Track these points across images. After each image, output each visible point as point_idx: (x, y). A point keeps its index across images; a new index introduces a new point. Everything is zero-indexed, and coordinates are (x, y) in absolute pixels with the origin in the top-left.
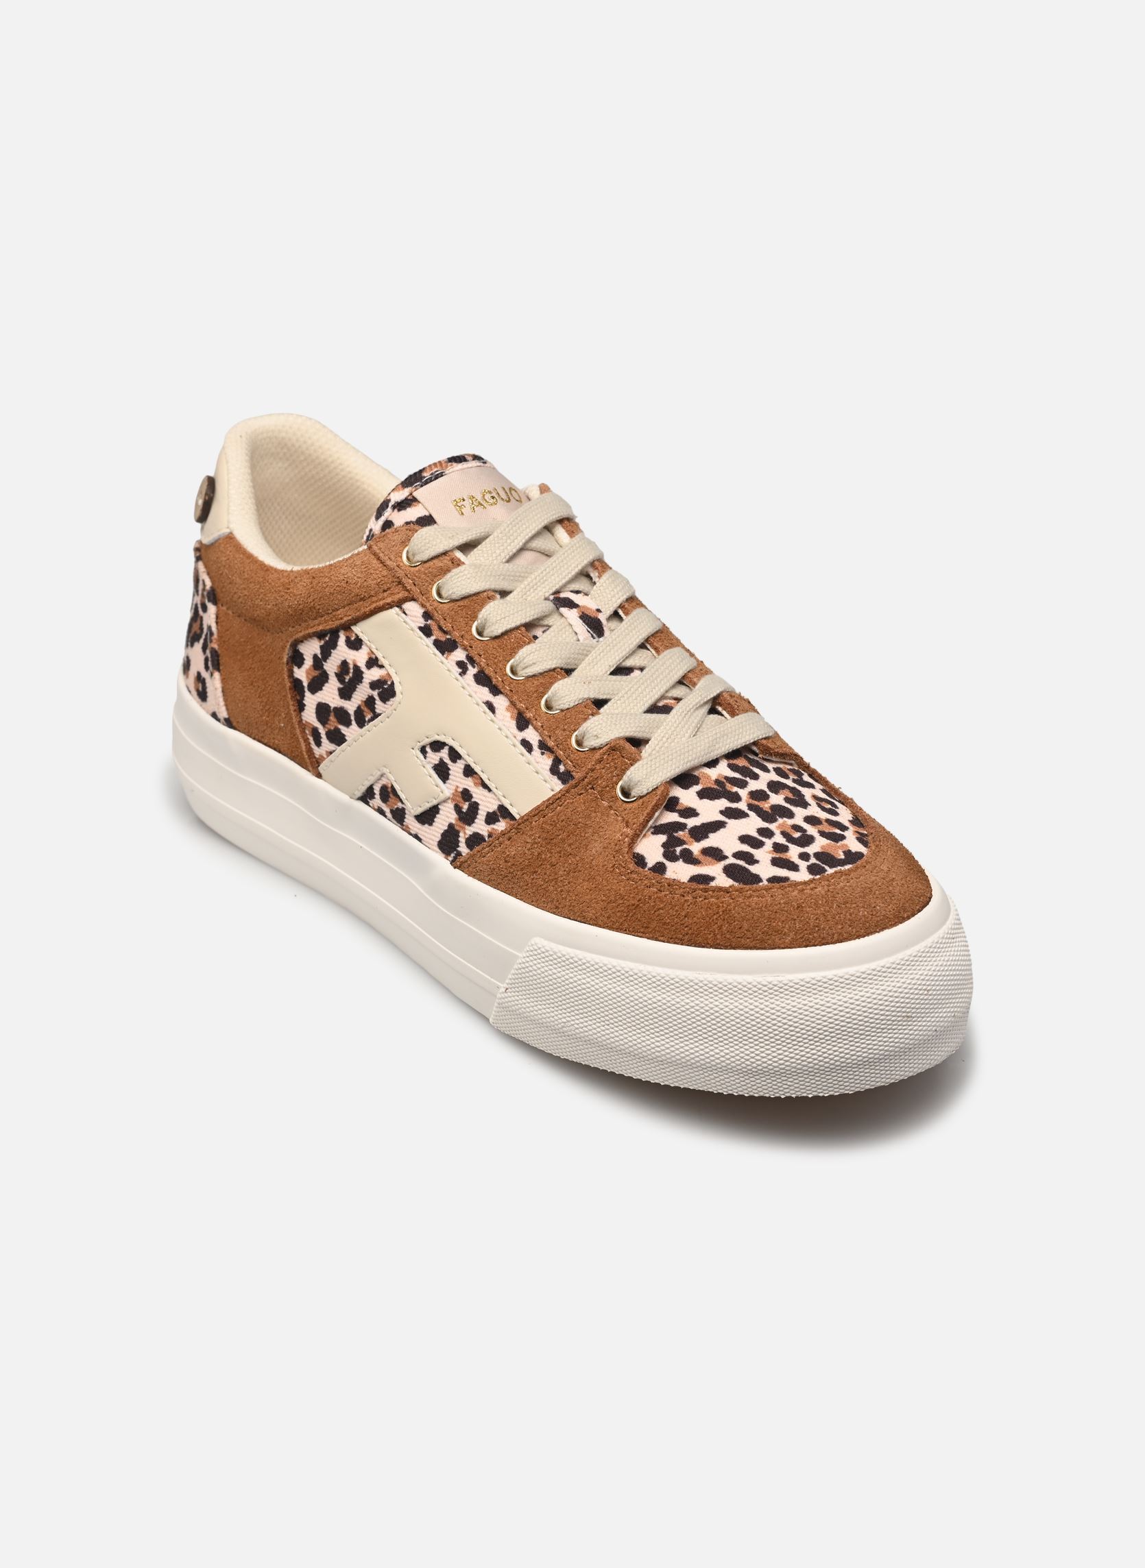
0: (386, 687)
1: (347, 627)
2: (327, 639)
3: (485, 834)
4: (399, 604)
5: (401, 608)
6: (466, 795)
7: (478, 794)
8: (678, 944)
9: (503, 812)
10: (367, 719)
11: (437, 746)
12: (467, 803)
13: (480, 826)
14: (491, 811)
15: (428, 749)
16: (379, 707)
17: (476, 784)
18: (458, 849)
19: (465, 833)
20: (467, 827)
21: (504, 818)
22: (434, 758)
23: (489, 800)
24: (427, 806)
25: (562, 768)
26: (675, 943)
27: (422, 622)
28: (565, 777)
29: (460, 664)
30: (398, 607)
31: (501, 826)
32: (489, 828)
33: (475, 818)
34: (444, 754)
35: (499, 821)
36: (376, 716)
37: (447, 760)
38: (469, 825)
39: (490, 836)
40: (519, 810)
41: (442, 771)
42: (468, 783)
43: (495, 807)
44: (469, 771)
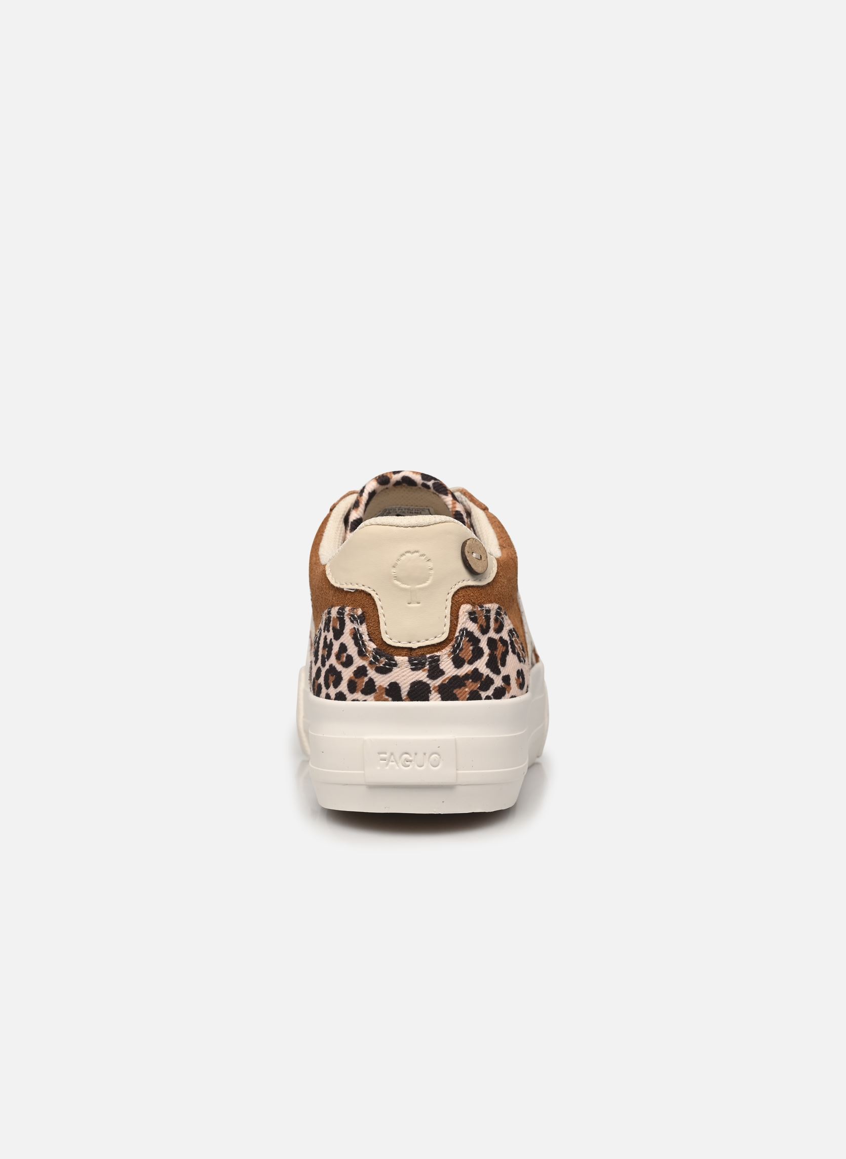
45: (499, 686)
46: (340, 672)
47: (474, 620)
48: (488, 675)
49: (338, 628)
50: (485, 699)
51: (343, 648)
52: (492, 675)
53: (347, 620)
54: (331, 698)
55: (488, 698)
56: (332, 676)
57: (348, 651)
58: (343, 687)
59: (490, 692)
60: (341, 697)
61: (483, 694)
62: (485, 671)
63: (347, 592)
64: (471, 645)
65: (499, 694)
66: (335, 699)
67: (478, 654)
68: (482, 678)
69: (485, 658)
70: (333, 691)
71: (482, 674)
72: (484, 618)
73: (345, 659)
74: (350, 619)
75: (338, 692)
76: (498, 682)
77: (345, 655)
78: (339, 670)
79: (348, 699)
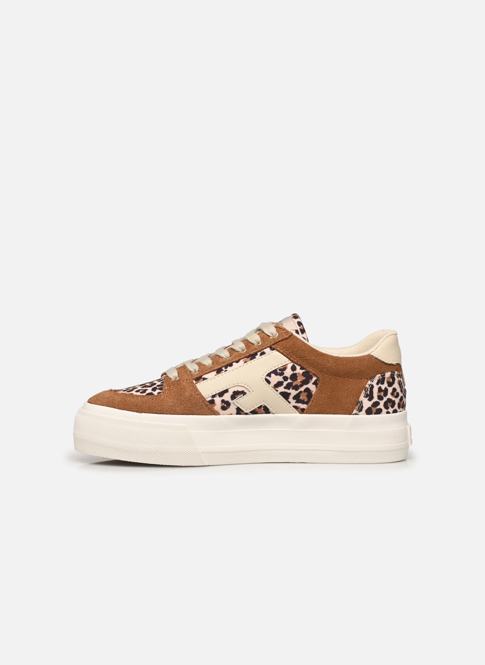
46: (394, 401)
49: (392, 381)
51: (394, 390)
53: (396, 377)
54: (391, 413)
56: (390, 403)
57: (397, 390)
58: (396, 407)
60: (395, 411)
63: (394, 365)
66: (393, 413)
70: (391, 410)
73: (396, 394)
74: (397, 376)
75: (394, 409)
77: (396, 392)
78: (394, 400)
79: (398, 412)
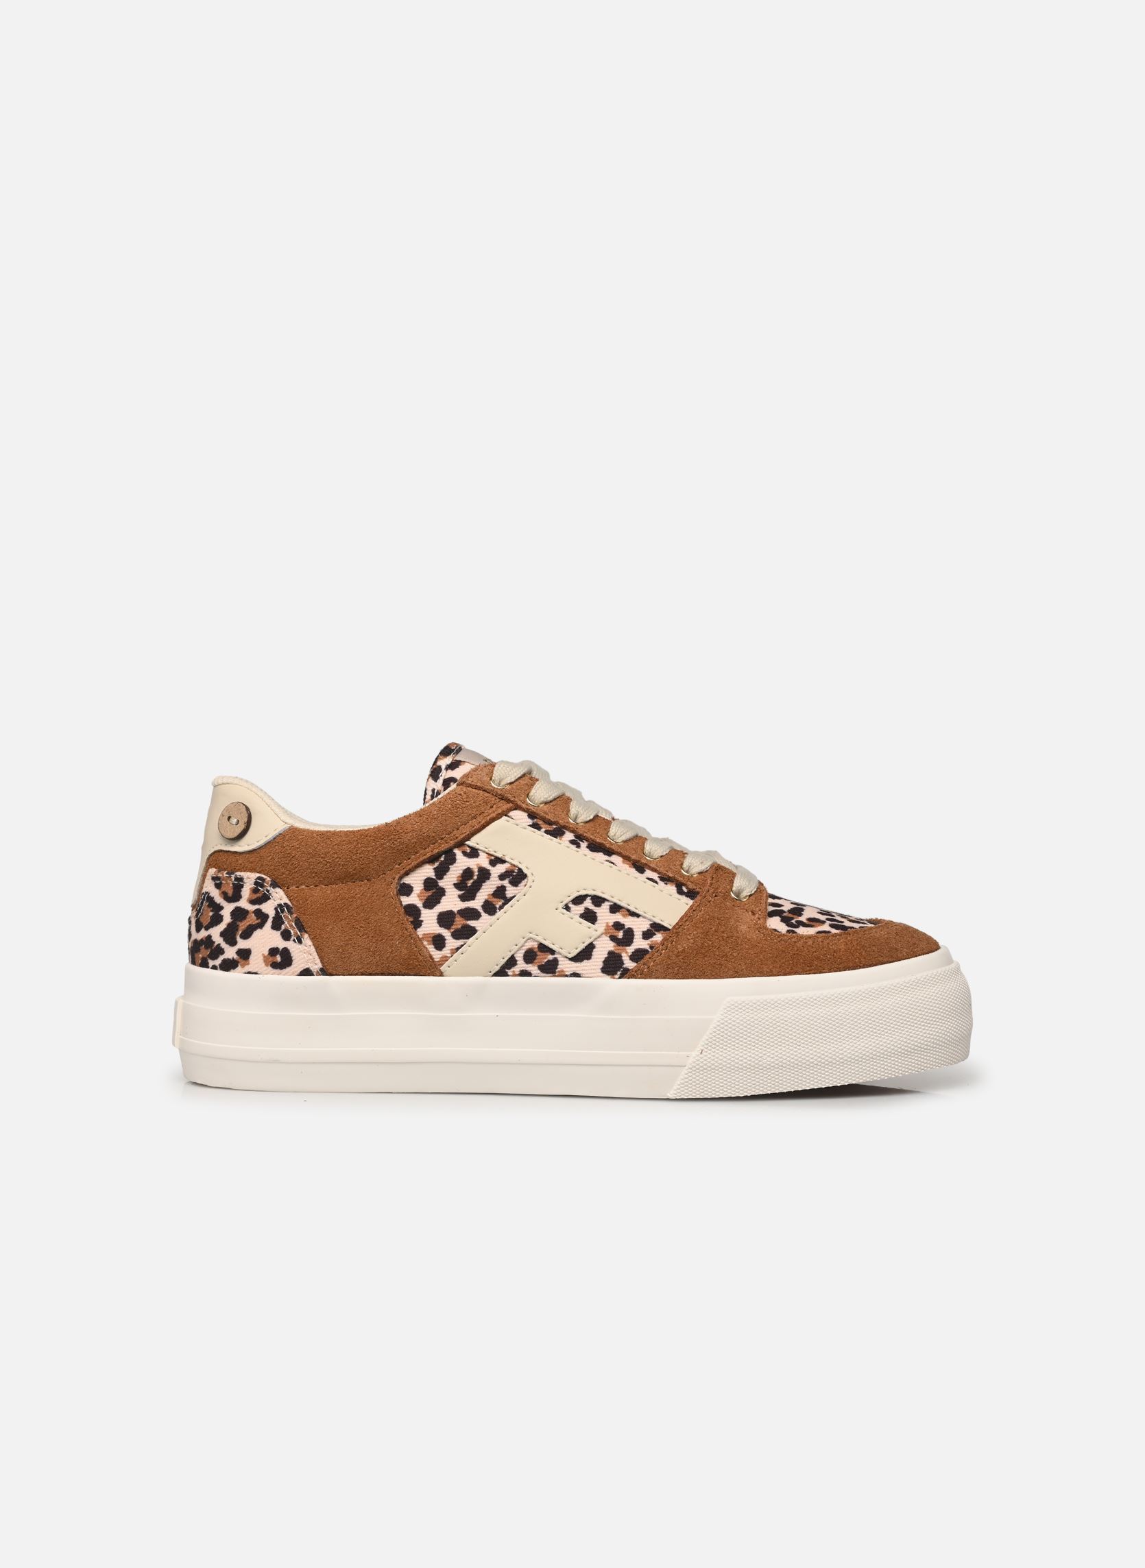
0: (515, 874)
1: (460, 844)
2: (442, 859)
3: (647, 947)
4: (505, 814)
5: (509, 816)
6: (618, 926)
7: (629, 922)
8: (837, 971)
9: (656, 927)
10: (498, 906)
11: (579, 900)
12: (622, 931)
13: (639, 943)
14: (645, 929)
15: (571, 905)
16: (510, 891)
17: (624, 916)
18: (624, 966)
19: (627, 953)
20: (627, 948)
21: (658, 931)
22: (580, 909)
23: (640, 923)
24: (581, 947)
25: (685, 889)
26: (835, 971)
27: (530, 822)
28: (691, 894)
29: (572, 842)
30: (506, 816)
31: (658, 937)
32: (649, 942)
33: (633, 938)
34: (588, 903)
35: (655, 934)
36: (507, 901)
37: (592, 907)
38: (629, 945)
39: (651, 947)
40: (670, 921)
41: (590, 917)
42: (618, 917)
43: (648, 927)
44: (615, 908)
45: (230, 957)
47: (218, 886)
48: (219, 944)
50: (212, 968)
52: (224, 945)
55: (214, 967)
59: (218, 962)
61: (211, 963)
62: (218, 940)
64: (212, 911)
65: (228, 966)
67: (217, 920)
68: (212, 946)
69: (222, 926)
71: (214, 942)
72: (231, 885)
76: (230, 953)
